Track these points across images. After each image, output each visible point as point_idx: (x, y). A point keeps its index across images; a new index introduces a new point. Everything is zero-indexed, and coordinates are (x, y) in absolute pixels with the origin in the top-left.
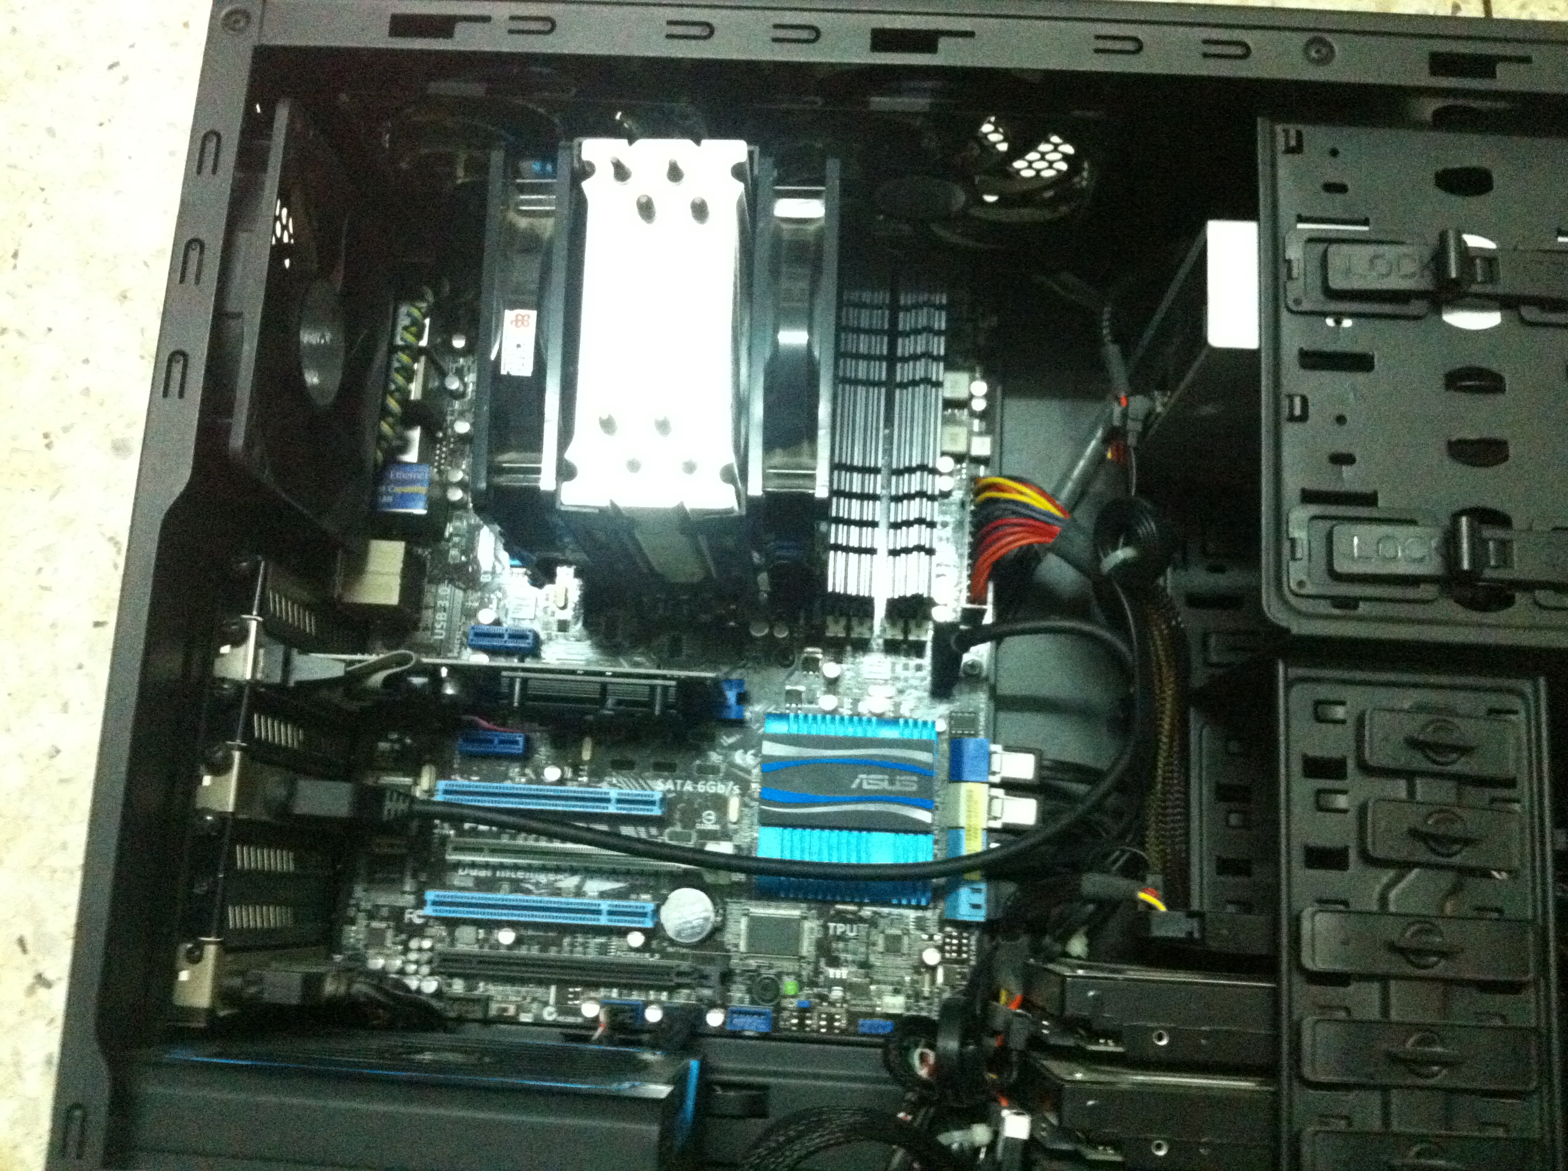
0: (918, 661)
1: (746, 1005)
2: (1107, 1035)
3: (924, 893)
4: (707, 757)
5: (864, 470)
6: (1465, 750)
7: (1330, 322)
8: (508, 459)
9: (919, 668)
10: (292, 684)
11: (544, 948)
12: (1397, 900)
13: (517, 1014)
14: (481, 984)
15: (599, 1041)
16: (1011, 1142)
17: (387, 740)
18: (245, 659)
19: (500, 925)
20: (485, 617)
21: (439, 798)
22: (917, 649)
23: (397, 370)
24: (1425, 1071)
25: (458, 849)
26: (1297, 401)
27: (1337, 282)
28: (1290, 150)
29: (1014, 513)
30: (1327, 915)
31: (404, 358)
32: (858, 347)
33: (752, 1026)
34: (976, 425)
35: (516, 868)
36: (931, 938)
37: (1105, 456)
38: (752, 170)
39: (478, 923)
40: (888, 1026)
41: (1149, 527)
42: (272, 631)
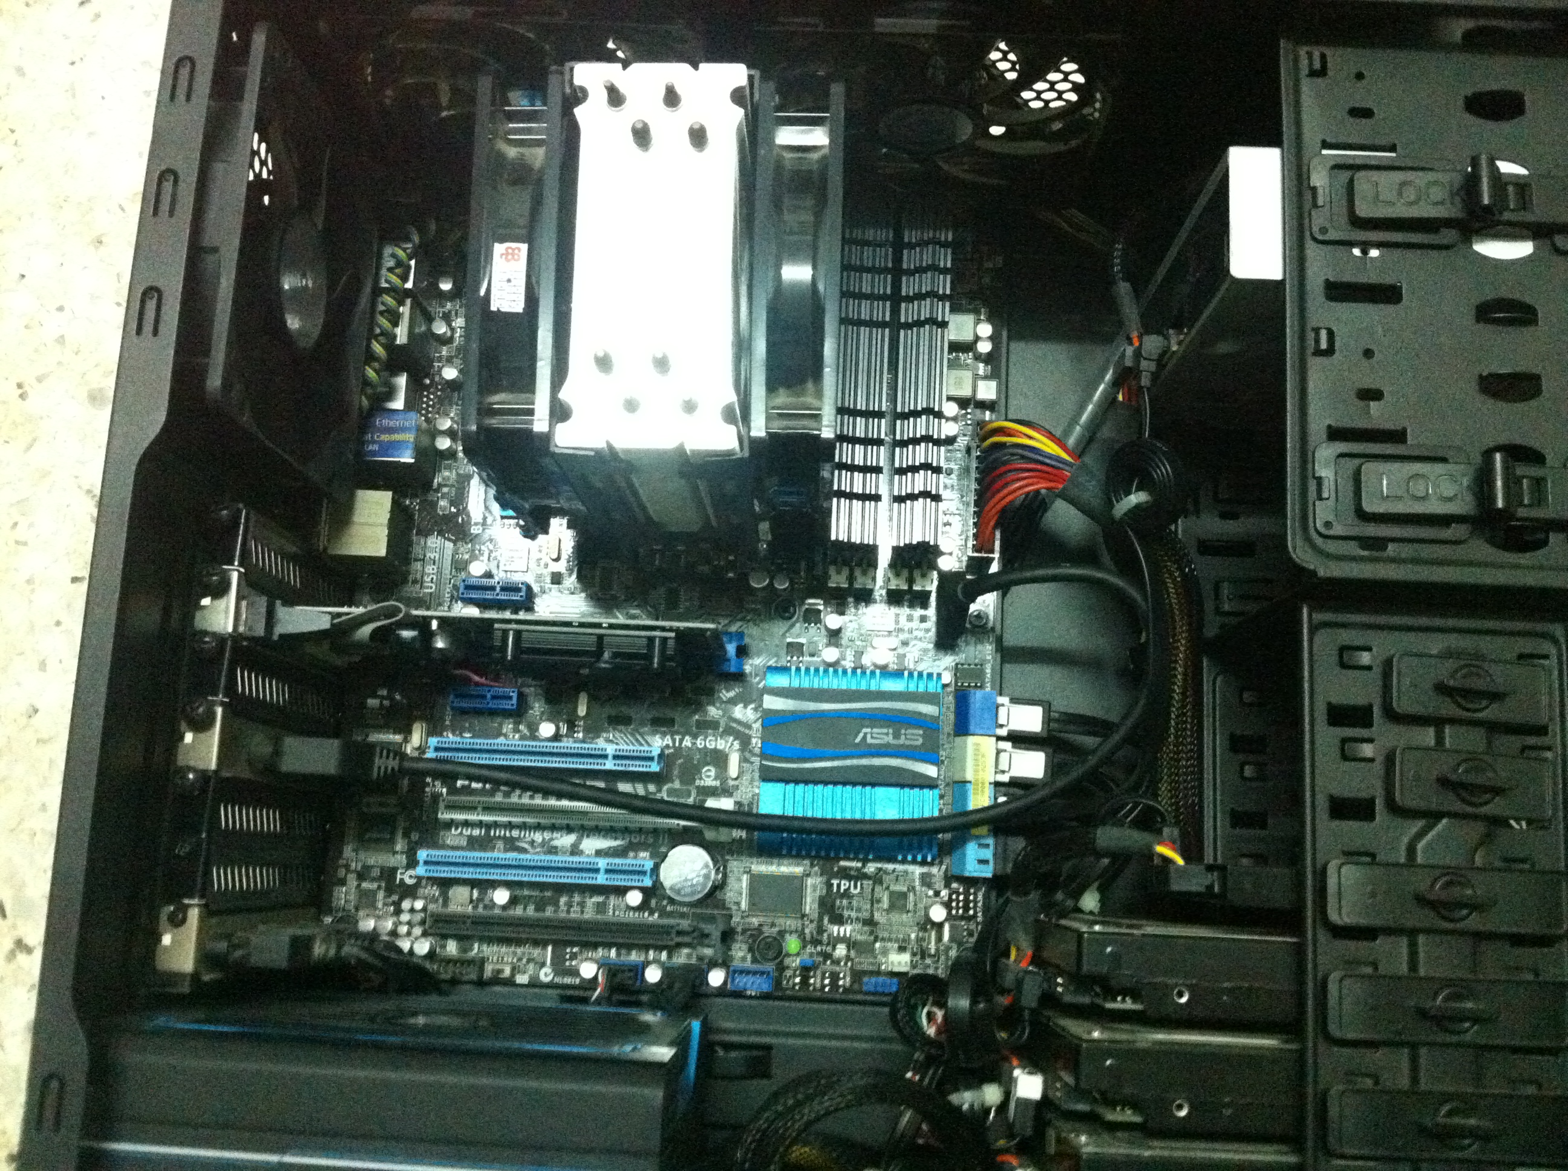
0: (922, 612)
1: (748, 964)
2: (1125, 992)
3: (930, 849)
4: (706, 712)
5: (868, 414)
6: (1496, 697)
7: (1356, 252)
8: (499, 399)
9: (923, 619)
10: (275, 637)
11: (540, 908)
12: (1425, 850)
13: (513, 975)
14: (476, 946)
15: (598, 1002)
16: (1024, 1103)
17: (375, 696)
18: (227, 612)
19: (494, 884)
20: (477, 569)
21: (430, 754)
22: (921, 599)
23: (382, 313)
24: (1457, 1027)
25: (452, 807)
26: (1323, 334)
27: (1363, 210)
28: (1313, 74)
29: (1023, 457)
30: (1353, 867)
31: (389, 300)
32: (861, 288)
33: (755, 985)
34: (981, 368)
35: (510, 826)
36: (937, 894)
37: (1115, 399)
38: (752, 94)
39: (473, 883)
40: (893, 986)
41: (1164, 470)
42: (253, 582)
